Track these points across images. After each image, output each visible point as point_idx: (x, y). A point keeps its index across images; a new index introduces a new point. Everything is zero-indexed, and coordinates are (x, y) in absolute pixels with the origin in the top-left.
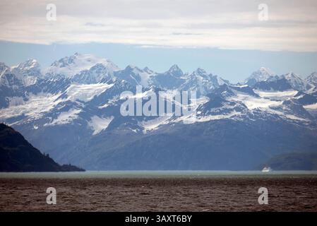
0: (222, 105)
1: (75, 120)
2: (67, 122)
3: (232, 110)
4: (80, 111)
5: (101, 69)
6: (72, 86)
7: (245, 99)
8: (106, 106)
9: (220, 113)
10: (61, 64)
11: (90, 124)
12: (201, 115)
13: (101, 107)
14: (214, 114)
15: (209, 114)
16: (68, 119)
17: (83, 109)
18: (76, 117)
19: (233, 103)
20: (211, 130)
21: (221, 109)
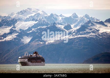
0: (85, 30)
1: (14, 38)
2: (11, 39)
3: (90, 32)
4: (18, 34)
5: (38, 15)
6: (18, 23)
7: (100, 27)
8: (31, 31)
9: (84, 34)
10: (21, 13)
11: (22, 40)
12: (75, 35)
13: (28, 32)
14: (81, 34)
15: (79, 34)
16: (11, 38)
17: (19, 33)
18: (15, 37)
19: (91, 29)
20: (77, 42)
21: (85, 32)
